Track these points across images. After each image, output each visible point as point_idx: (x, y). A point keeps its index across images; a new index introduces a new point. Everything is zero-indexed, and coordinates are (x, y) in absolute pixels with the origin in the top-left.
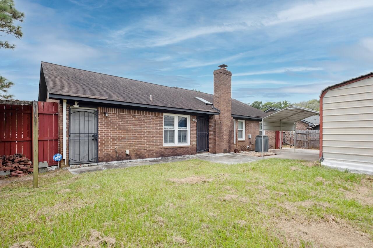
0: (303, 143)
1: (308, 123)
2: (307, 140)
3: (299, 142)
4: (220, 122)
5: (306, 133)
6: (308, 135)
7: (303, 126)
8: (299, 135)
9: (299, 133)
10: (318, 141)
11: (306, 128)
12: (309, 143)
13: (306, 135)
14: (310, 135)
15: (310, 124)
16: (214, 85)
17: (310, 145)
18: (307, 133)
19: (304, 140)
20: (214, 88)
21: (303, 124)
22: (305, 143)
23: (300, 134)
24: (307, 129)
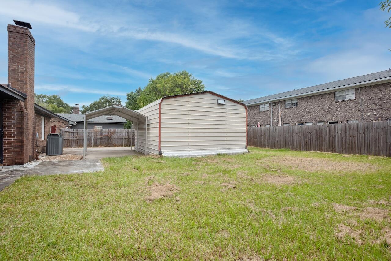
0: (71, 142)
1: (67, 120)
2: (76, 139)
3: (66, 141)
4: (27, 113)
5: (74, 131)
6: (76, 134)
7: (62, 123)
8: (67, 133)
9: (66, 132)
10: (82, 139)
11: (66, 126)
12: (77, 142)
13: (74, 134)
14: (78, 133)
15: (71, 122)
16: (9, 49)
17: (78, 143)
18: (76, 132)
19: (73, 139)
20: (9, 54)
21: (62, 121)
22: (73, 142)
23: (69, 132)
24: (67, 128)
